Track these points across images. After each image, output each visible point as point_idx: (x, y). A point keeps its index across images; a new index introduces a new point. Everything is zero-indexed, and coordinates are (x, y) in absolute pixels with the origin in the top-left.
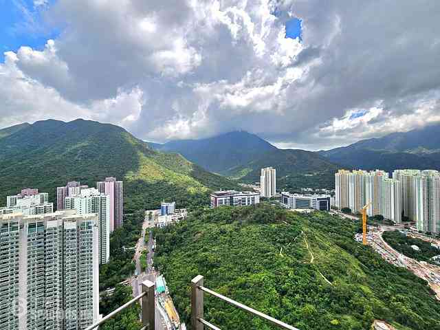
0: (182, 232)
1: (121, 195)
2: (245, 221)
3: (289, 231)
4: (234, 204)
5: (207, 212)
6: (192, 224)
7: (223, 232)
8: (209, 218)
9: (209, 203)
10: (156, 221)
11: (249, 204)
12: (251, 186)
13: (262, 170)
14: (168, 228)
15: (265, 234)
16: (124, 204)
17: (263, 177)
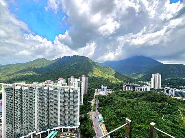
0: (110, 99)
1: (87, 82)
2: (141, 99)
3: (168, 108)
4: (135, 90)
5: (121, 92)
6: (114, 96)
7: (129, 102)
8: (122, 95)
9: (122, 88)
10: (99, 93)
11: (143, 91)
12: (145, 82)
13: (152, 75)
14: (104, 97)
15: (152, 107)
16: (88, 85)
17: (152, 79)
